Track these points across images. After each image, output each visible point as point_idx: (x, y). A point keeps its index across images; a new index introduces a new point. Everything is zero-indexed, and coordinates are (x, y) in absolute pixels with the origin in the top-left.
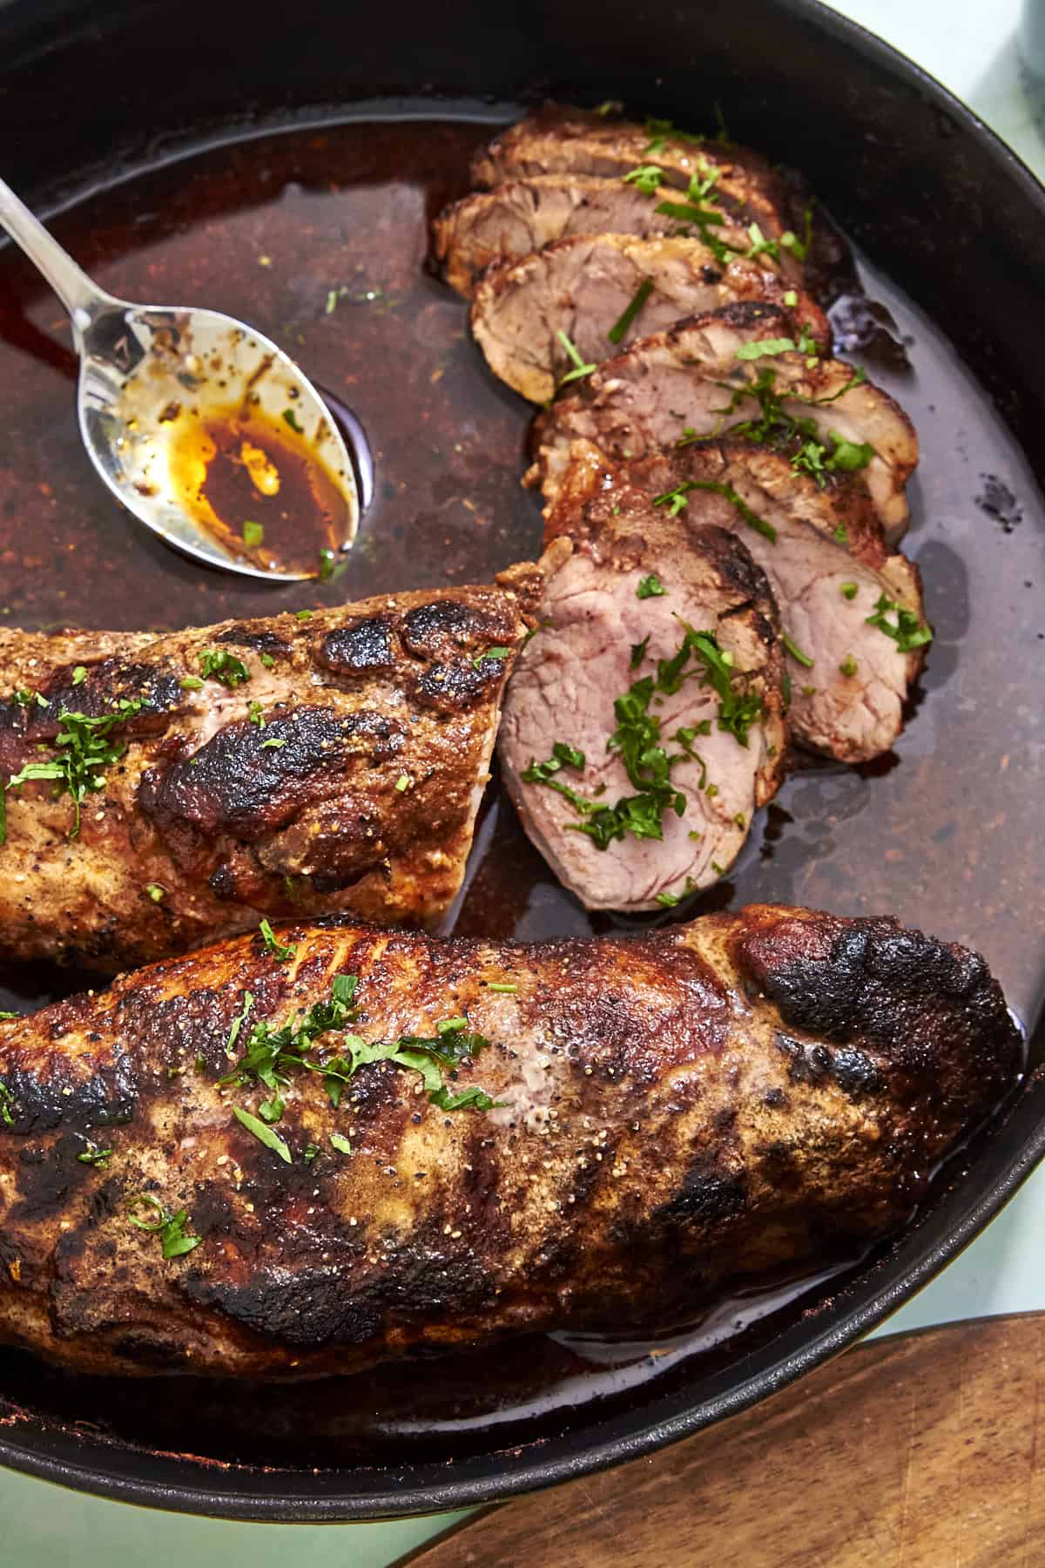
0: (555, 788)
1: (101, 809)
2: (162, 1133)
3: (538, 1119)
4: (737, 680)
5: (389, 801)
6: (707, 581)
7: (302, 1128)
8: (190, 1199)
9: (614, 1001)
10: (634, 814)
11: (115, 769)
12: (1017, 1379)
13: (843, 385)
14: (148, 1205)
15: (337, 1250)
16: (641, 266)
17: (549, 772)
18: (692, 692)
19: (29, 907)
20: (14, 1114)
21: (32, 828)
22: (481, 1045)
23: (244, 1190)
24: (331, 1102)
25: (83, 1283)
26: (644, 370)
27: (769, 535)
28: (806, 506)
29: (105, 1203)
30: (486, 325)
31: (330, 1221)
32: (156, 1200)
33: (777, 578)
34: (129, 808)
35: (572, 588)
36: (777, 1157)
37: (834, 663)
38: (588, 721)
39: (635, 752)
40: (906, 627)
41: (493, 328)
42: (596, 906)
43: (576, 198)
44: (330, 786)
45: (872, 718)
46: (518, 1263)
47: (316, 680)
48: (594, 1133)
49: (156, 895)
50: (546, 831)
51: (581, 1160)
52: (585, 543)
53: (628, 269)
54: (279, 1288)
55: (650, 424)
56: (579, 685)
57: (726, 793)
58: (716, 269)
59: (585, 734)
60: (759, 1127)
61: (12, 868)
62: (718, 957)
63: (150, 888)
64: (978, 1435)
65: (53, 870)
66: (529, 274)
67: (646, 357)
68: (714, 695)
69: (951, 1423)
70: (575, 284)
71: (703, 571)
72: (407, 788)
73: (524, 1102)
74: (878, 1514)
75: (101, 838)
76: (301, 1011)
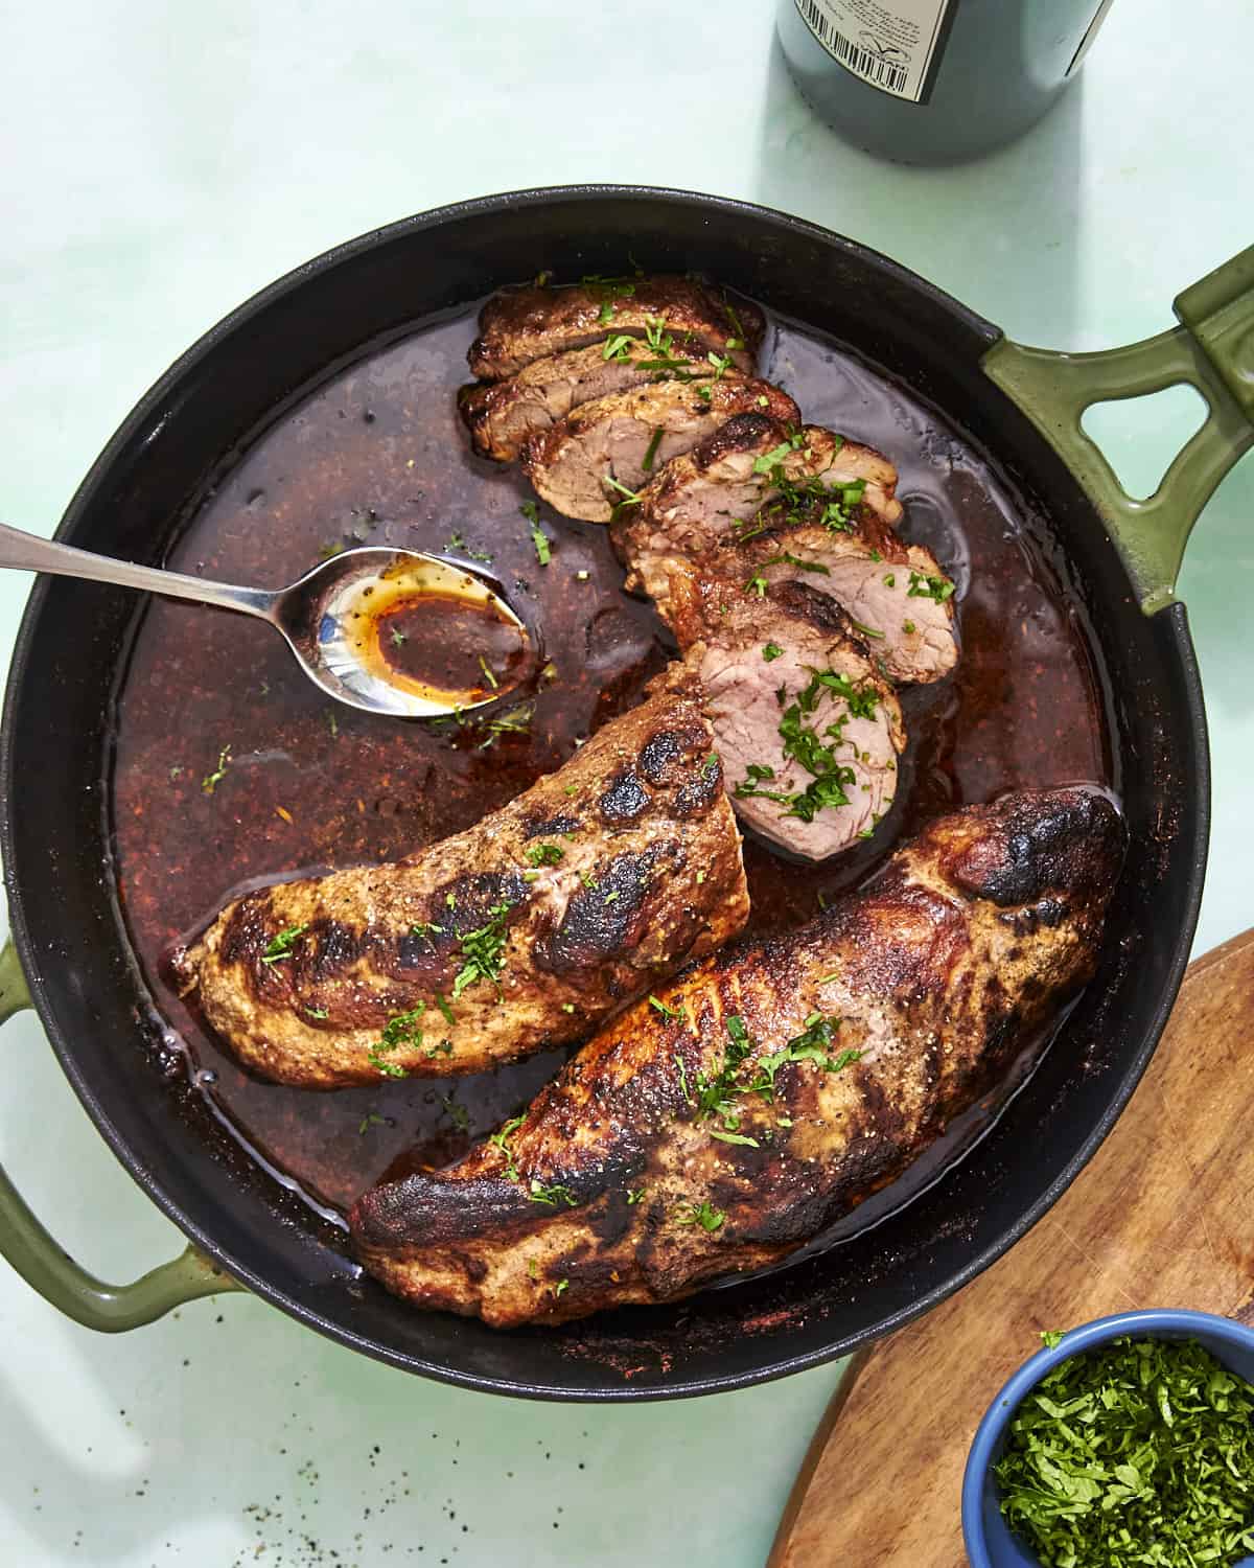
0: (762, 795)
1: (511, 978)
2: (671, 1166)
3: (892, 1049)
4: (855, 686)
5: (695, 892)
6: (810, 636)
7: (756, 1125)
8: (707, 1194)
9: (897, 951)
10: (823, 793)
11: (508, 950)
12: (1203, 1016)
13: (831, 454)
14: (683, 1209)
15: (808, 1179)
16: (651, 421)
17: (752, 787)
18: (826, 703)
19: (490, 1052)
20: (574, 1198)
21: (470, 1007)
22: (836, 1024)
23: (739, 1174)
24: (767, 1103)
25: (663, 1267)
26: (689, 496)
27: (824, 570)
28: (843, 548)
29: (656, 1218)
30: (547, 487)
31: (797, 1164)
32: (685, 1204)
33: (839, 592)
34: (531, 971)
35: (716, 671)
36: (1030, 986)
37: (898, 628)
38: (762, 745)
39: (807, 758)
40: (935, 588)
41: (552, 487)
42: (822, 858)
43: (574, 381)
44: (657, 902)
45: (937, 652)
46: (914, 1129)
47: (606, 835)
48: (926, 1037)
49: (570, 1009)
50: (767, 824)
51: (926, 1056)
52: (713, 640)
53: (643, 427)
54: (784, 1217)
55: (704, 524)
56: (747, 725)
57: (874, 753)
58: (706, 404)
59: (765, 753)
60: (1013, 974)
61: (468, 1035)
62: (938, 883)
63: (565, 1007)
64: (1195, 1059)
65: (496, 1025)
66: (569, 451)
67: (687, 488)
68: (842, 699)
69: (1177, 1061)
70: (606, 446)
71: (802, 629)
72: (705, 879)
73: (880, 1043)
74: (1159, 1133)
75: (519, 993)
76: (717, 1054)
